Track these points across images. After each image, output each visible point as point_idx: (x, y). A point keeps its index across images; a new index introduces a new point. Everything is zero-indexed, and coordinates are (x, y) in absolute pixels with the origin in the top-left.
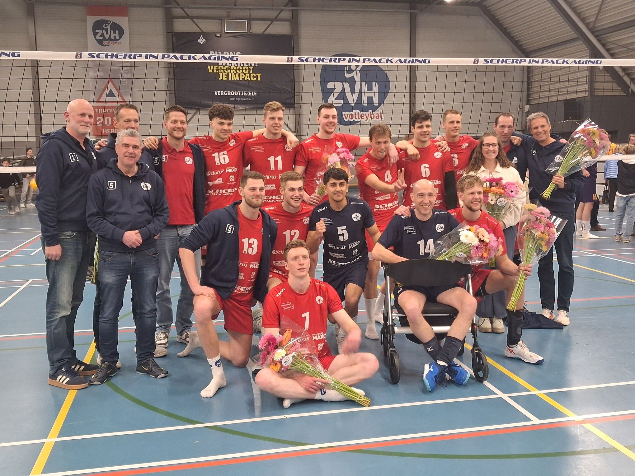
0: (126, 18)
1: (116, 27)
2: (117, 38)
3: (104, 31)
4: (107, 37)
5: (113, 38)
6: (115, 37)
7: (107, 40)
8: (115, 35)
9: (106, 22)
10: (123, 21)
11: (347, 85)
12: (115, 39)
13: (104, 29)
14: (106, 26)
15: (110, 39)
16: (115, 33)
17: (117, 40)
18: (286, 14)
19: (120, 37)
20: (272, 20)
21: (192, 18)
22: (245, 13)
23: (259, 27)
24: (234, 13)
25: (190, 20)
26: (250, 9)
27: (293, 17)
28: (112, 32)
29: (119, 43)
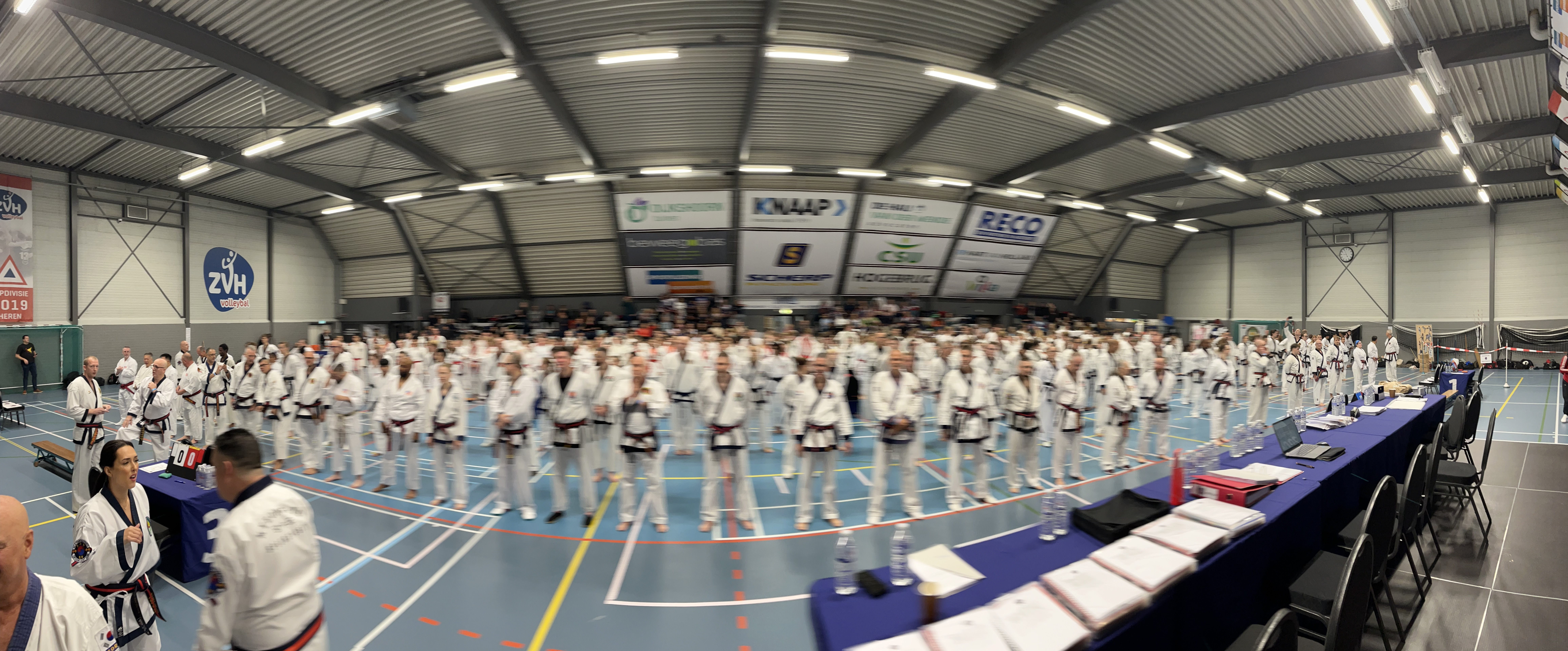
0: (29, 192)
1: (17, 200)
2: (19, 212)
3: (5, 204)
4: (7, 210)
5: (14, 211)
6: (16, 211)
7: (6, 213)
8: (16, 208)
9: (7, 193)
10: (26, 195)
11: (223, 275)
12: (16, 213)
13: (5, 201)
14: (6, 197)
15: (10, 212)
16: (16, 206)
17: (19, 215)
18: (177, 207)
19: (23, 211)
20: (166, 211)
21: (95, 200)
22: (143, 201)
23: (155, 216)
24: (134, 200)
25: (93, 202)
26: (148, 198)
27: (184, 210)
28: (14, 204)
29: (21, 218)
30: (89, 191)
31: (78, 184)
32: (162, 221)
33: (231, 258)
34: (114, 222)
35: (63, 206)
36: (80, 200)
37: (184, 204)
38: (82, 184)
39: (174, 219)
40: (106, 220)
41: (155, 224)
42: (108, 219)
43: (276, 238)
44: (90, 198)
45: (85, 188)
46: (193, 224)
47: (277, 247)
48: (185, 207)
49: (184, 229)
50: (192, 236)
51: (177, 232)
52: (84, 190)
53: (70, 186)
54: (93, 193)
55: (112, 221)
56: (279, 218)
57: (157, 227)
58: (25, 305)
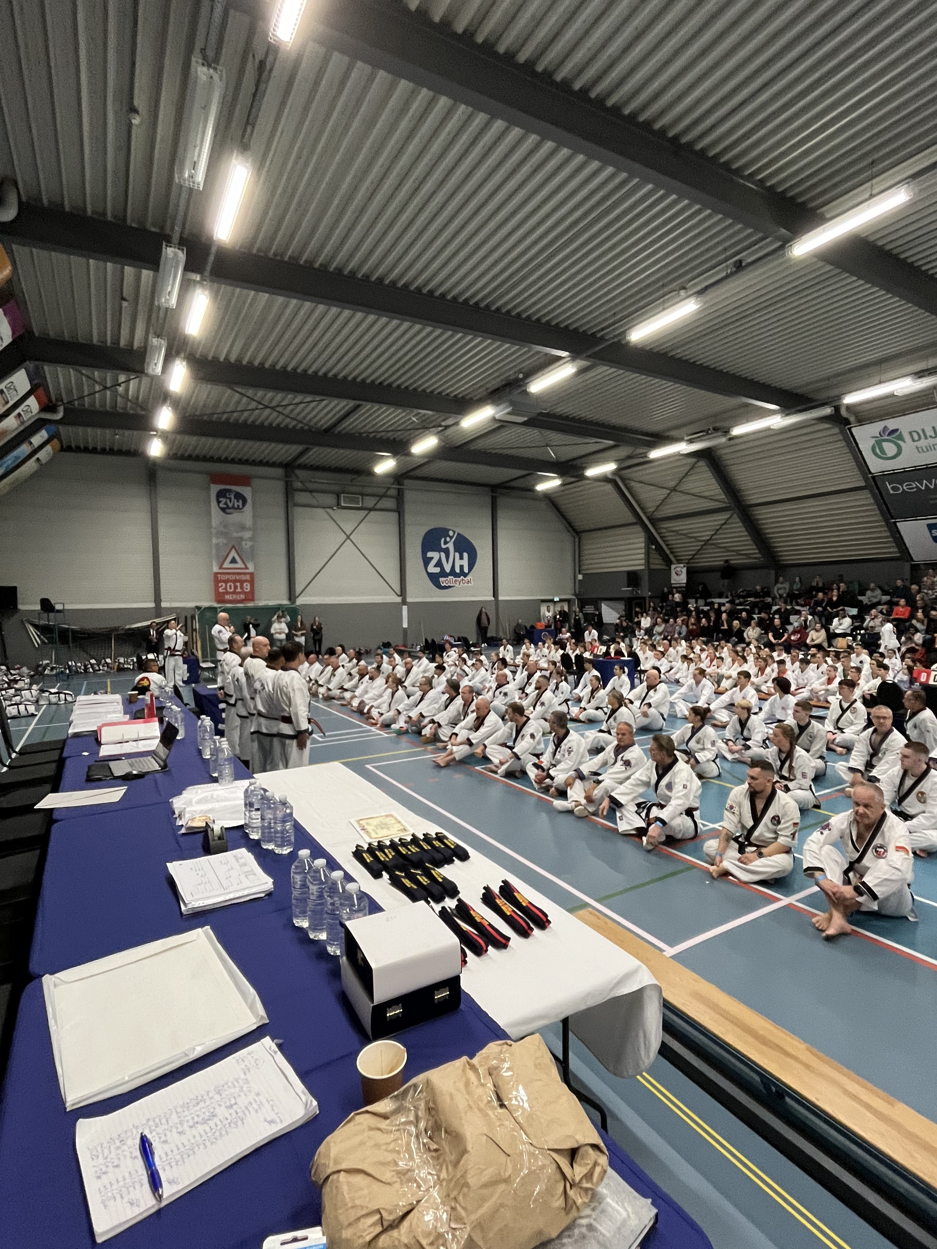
0: (249, 489)
1: (239, 496)
2: (241, 507)
3: (228, 500)
4: (230, 505)
5: (236, 506)
6: (238, 506)
8: (238, 504)
10: (246, 491)
11: (443, 555)
12: (238, 508)
13: (228, 498)
14: (229, 495)
15: (233, 507)
16: (238, 502)
17: (241, 509)
19: (244, 505)
20: (381, 497)
21: (311, 491)
22: (359, 489)
24: (348, 488)
25: (308, 493)
26: (363, 485)
27: (399, 493)
28: (236, 501)
29: (242, 512)
30: (306, 483)
31: (294, 478)
32: (377, 506)
34: (329, 511)
35: (280, 498)
36: (297, 493)
37: (398, 489)
38: (298, 477)
39: (390, 504)
41: (370, 510)
42: (322, 507)
43: (500, 514)
44: (306, 490)
45: (301, 481)
46: (408, 507)
47: (501, 523)
49: (399, 512)
50: (408, 518)
51: (394, 516)
53: (287, 480)
54: (309, 485)
55: (327, 509)
56: (503, 493)
57: (372, 513)
58: (247, 587)
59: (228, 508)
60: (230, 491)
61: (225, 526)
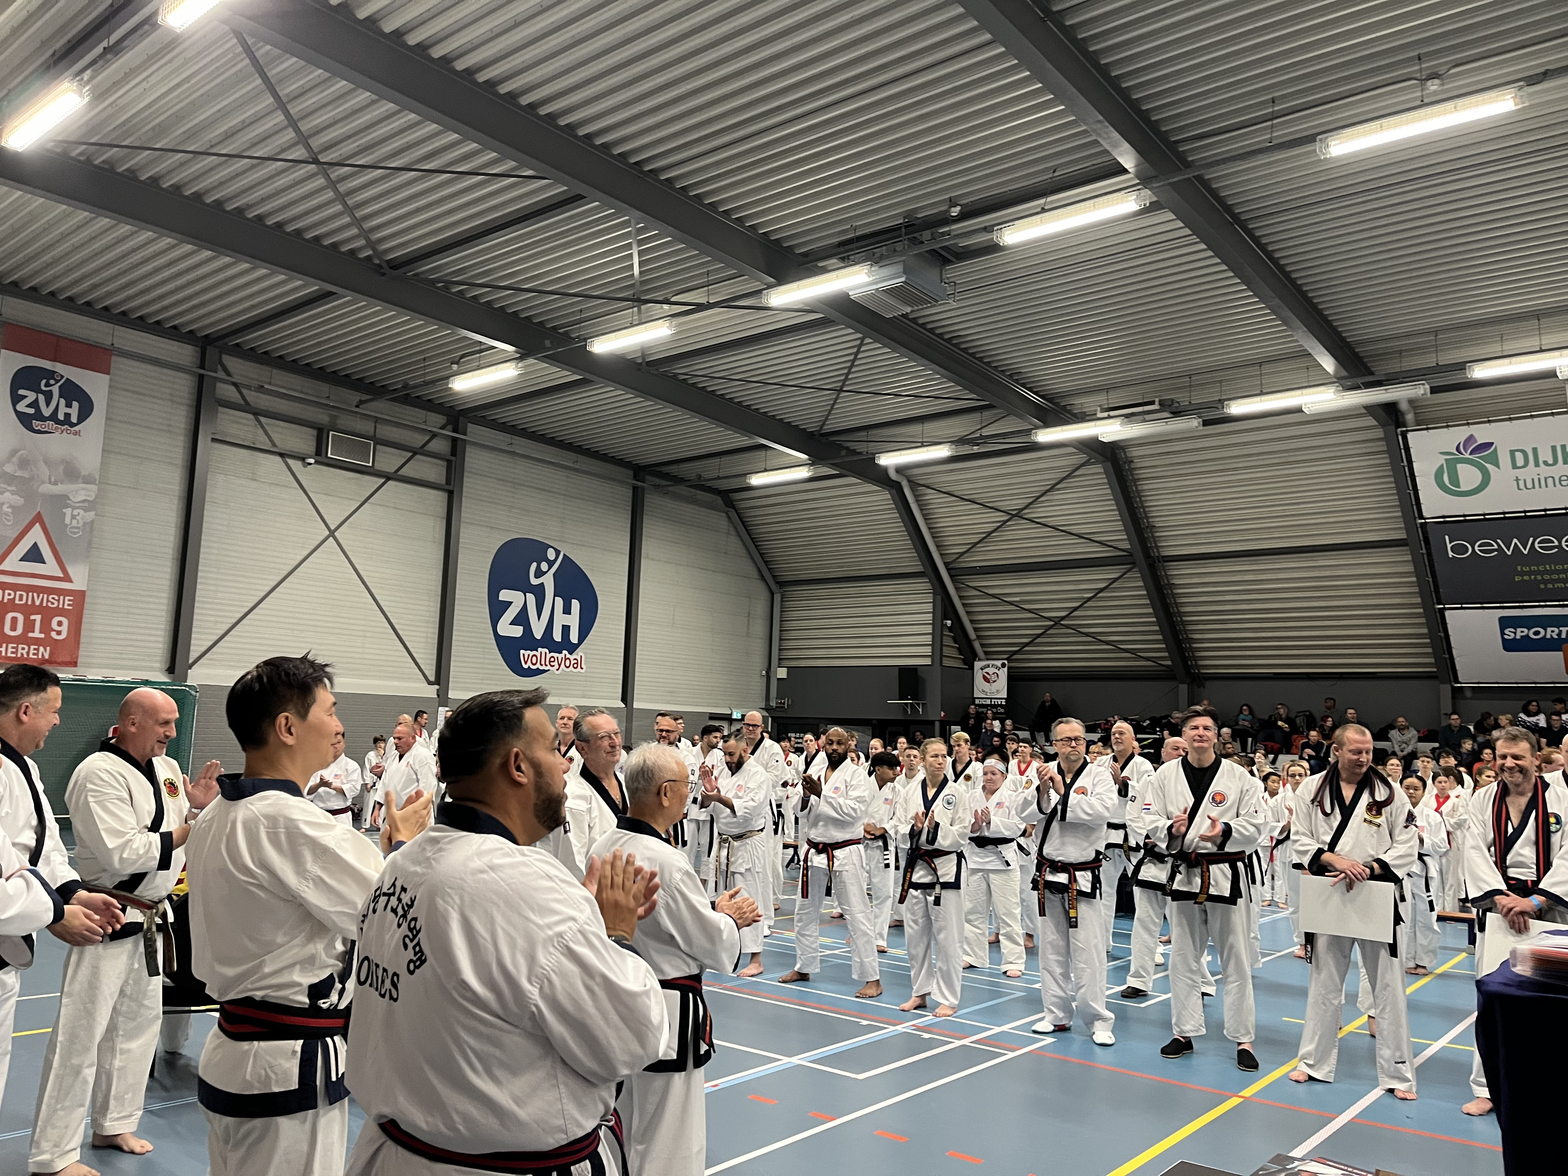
0: (102, 378)
1: (75, 394)
2: (74, 419)
3: (41, 398)
4: (47, 412)
5: (61, 417)
8: (68, 410)
9: (48, 375)
10: (94, 384)
11: (531, 598)
12: (68, 421)
13: (43, 392)
14: (48, 385)
17: (73, 425)
18: (439, 446)
19: (83, 418)
20: (415, 452)
21: (257, 413)
22: (366, 427)
23: (389, 460)
24: (345, 421)
25: (251, 416)
26: (377, 420)
27: (454, 453)
28: (63, 402)
29: (76, 433)
30: (244, 391)
31: (221, 374)
32: (404, 472)
33: (551, 564)
34: (295, 464)
35: (181, 418)
36: (221, 409)
37: (454, 441)
38: (228, 373)
39: (433, 470)
40: (278, 459)
41: (388, 477)
42: (282, 455)
43: (650, 530)
44: (245, 407)
45: (235, 384)
46: (471, 485)
48: (457, 449)
49: (451, 493)
50: (468, 509)
51: (436, 499)
52: (233, 388)
53: (201, 377)
54: (252, 396)
55: (291, 462)
56: (657, 486)
57: (392, 482)
58: (61, 628)
59: (39, 416)
60: (51, 375)
61: (24, 464)
